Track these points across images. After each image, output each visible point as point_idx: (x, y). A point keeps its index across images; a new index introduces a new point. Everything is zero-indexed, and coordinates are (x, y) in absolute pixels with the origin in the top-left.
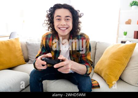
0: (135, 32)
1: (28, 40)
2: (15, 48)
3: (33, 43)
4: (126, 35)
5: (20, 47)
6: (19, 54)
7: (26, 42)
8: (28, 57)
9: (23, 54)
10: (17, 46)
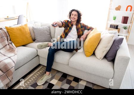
0: (123, 17)
1: (33, 25)
2: (26, 32)
3: (37, 28)
4: (115, 20)
5: (29, 31)
6: (28, 36)
7: (33, 27)
8: (35, 38)
9: (31, 35)
10: (26, 30)
